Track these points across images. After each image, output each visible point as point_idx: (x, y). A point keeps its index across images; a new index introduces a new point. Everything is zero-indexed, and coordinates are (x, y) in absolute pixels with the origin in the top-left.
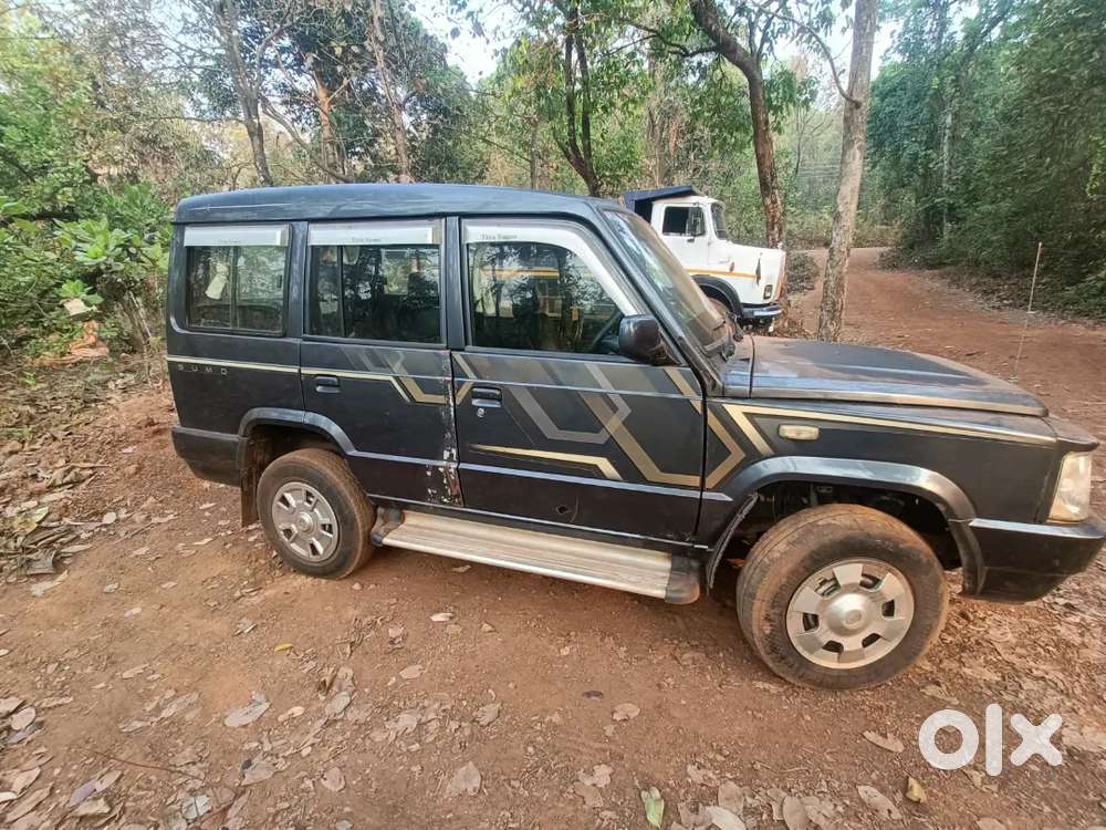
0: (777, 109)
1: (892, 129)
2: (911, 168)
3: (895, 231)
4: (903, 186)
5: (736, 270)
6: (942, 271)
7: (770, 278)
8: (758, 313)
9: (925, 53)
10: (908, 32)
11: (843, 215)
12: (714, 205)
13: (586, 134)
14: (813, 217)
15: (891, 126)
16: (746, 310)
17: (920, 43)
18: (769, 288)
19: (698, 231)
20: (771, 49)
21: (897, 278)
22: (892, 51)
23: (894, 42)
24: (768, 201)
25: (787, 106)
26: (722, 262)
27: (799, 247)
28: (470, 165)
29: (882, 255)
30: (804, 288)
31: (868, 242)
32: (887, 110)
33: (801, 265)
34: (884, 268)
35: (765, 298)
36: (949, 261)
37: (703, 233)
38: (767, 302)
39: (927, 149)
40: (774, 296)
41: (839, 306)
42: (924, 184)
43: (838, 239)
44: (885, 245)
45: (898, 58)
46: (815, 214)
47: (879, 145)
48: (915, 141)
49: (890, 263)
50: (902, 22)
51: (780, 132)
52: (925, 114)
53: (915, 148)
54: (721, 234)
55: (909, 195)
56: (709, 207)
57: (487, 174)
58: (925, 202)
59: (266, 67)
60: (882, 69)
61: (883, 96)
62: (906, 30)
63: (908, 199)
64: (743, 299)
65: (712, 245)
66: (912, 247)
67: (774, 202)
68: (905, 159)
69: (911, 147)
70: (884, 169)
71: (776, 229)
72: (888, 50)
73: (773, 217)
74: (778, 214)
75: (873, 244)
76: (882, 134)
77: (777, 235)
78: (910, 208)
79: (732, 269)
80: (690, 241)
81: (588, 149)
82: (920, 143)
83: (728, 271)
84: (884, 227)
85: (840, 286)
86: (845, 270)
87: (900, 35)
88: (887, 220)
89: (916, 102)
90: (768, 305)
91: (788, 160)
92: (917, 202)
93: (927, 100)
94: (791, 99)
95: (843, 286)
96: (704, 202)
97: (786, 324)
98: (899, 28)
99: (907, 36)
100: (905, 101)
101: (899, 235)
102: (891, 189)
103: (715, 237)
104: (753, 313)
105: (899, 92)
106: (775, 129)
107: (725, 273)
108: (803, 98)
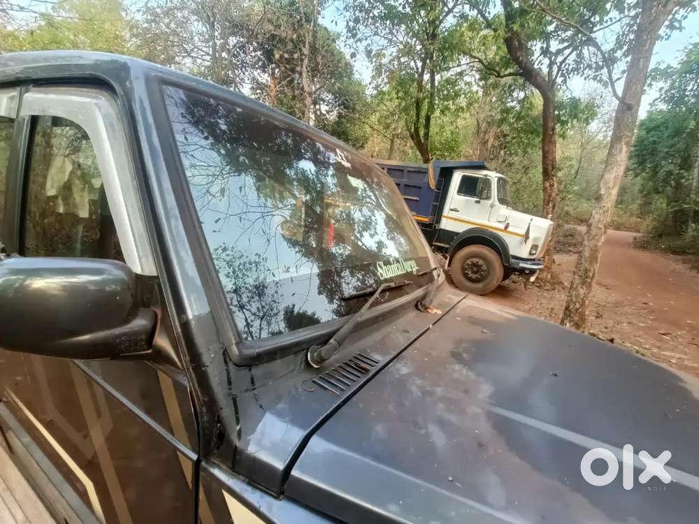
0: (564, 123)
1: (653, 153)
2: (666, 181)
3: (648, 223)
4: (658, 193)
5: (510, 229)
6: (683, 257)
7: (535, 239)
8: (522, 265)
9: (685, 103)
10: (675, 89)
11: (605, 197)
12: (500, 179)
13: (427, 126)
14: (585, 205)
15: (652, 150)
16: (512, 260)
17: (683, 97)
18: (535, 247)
19: (484, 195)
20: (565, 82)
21: (646, 257)
22: (659, 100)
23: (661, 95)
24: (547, 185)
25: (572, 121)
26: (500, 222)
27: (573, 223)
28: (357, 140)
29: (635, 239)
30: (570, 251)
31: (625, 227)
32: (651, 139)
33: (570, 235)
34: (636, 247)
35: (531, 254)
36: (691, 251)
37: (488, 198)
38: (533, 257)
39: (681, 169)
40: (538, 254)
41: (591, 275)
42: (675, 193)
43: (597, 217)
44: (638, 231)
45: (663, 107)
46: (587, 203)
47: (642, 163)
48: (672, 163)
49: (642, 245)
50: (669, 82)
51: (564, 138)
52: (681, 145)
53: (671, 167)
54: (502, 201)
55: (661, 200)
56: (496, 180)
57: (366, 145)
58: (674, 206)
59: (245, 67)
60: (650, 113)
61: (649, 131)
62: (672, 87)
63: (660, 203)
64: (512, 252)
65: (494, 208)
66: (660, 236)
67: (552, 186)
68: (662, 173)
69: (668, 166)
70: (643, 179)
71: (551, 205)
72: (657, 99)
73: (550, 196)
74: (553, 194)
75: (629, 229)
76: (644, 155)
77: (551, 210)
78: (662, 210)
79: (506, 227)
80: (477, 202)
81: (426, 135)
82: (675, 164)
83: (503, 228)
84: (639, 220)
85: (593, 258)
86: (600, 244)
87: (666, 91)
88: (642, 215)
89: (675, 136)
90: (534, 260)
91: (570, 163)
92: (668, 206)
93: (684, 135)
94: (576, 116)
95: (596, 258)
96: (493, 176)
97: (549, 276)
98: (667, 86)
99: (672, 92)
100: (666, 135)
101: (650, 227)
102: (648, 195)
103: (497, 203)
104: (518, 264)
105: (662, 128)
106: (560, 136)
107: (501, 230)
108: (585, 116)
